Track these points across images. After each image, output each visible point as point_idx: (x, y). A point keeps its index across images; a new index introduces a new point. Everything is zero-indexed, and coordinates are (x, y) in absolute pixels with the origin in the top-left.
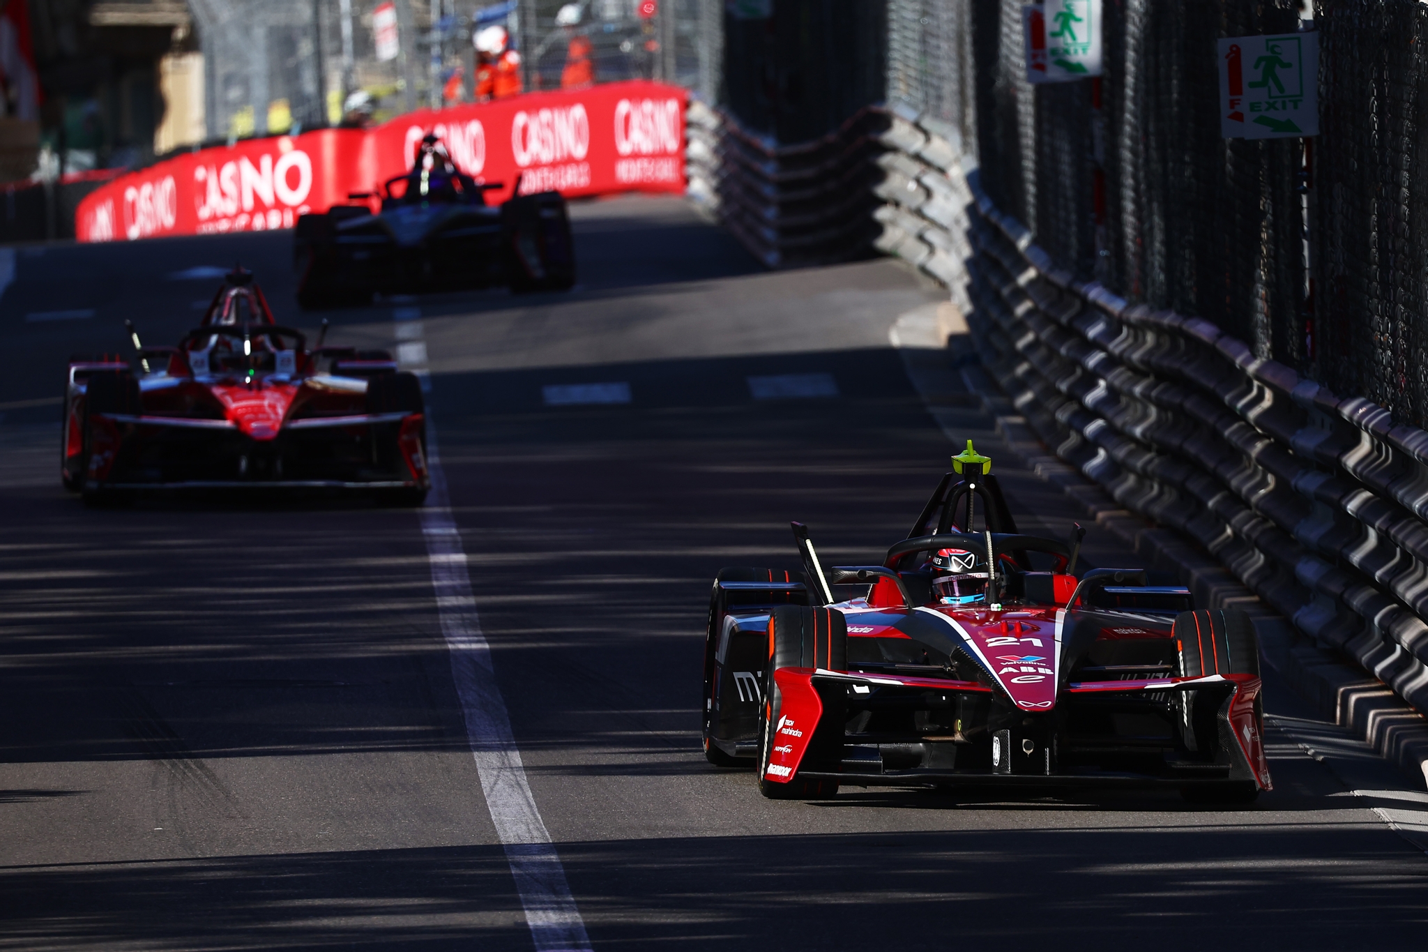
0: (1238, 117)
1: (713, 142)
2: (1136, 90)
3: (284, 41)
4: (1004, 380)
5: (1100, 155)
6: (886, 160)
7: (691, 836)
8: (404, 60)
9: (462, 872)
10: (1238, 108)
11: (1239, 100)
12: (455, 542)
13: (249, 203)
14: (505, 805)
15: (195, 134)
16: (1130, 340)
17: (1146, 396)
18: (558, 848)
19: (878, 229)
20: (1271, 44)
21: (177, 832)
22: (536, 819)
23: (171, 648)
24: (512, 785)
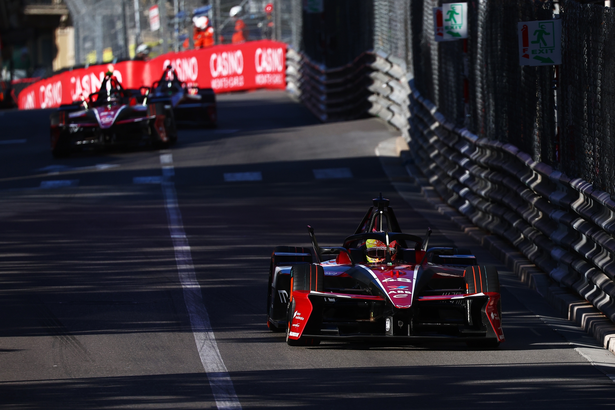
0: (527, 56)
1: (298, 67)
2: (482, 45)
3: (110, 22)
4: (425, 171)
5: (466, 73)
6: (373, 75)
7: (288, 369)
8: (162, 30)
9: (188, 384)
10: (526, 53)
12: (185, 241)
14: (207, 355)
15: (71, 63)
16: (480, 153)
17: (486, 177)
18: (230, 374)
19: (370, 105)
20: (541, 24)
21: (64, 367)
22: (221, 361)
23: (61, 287)
24: (210, 347)
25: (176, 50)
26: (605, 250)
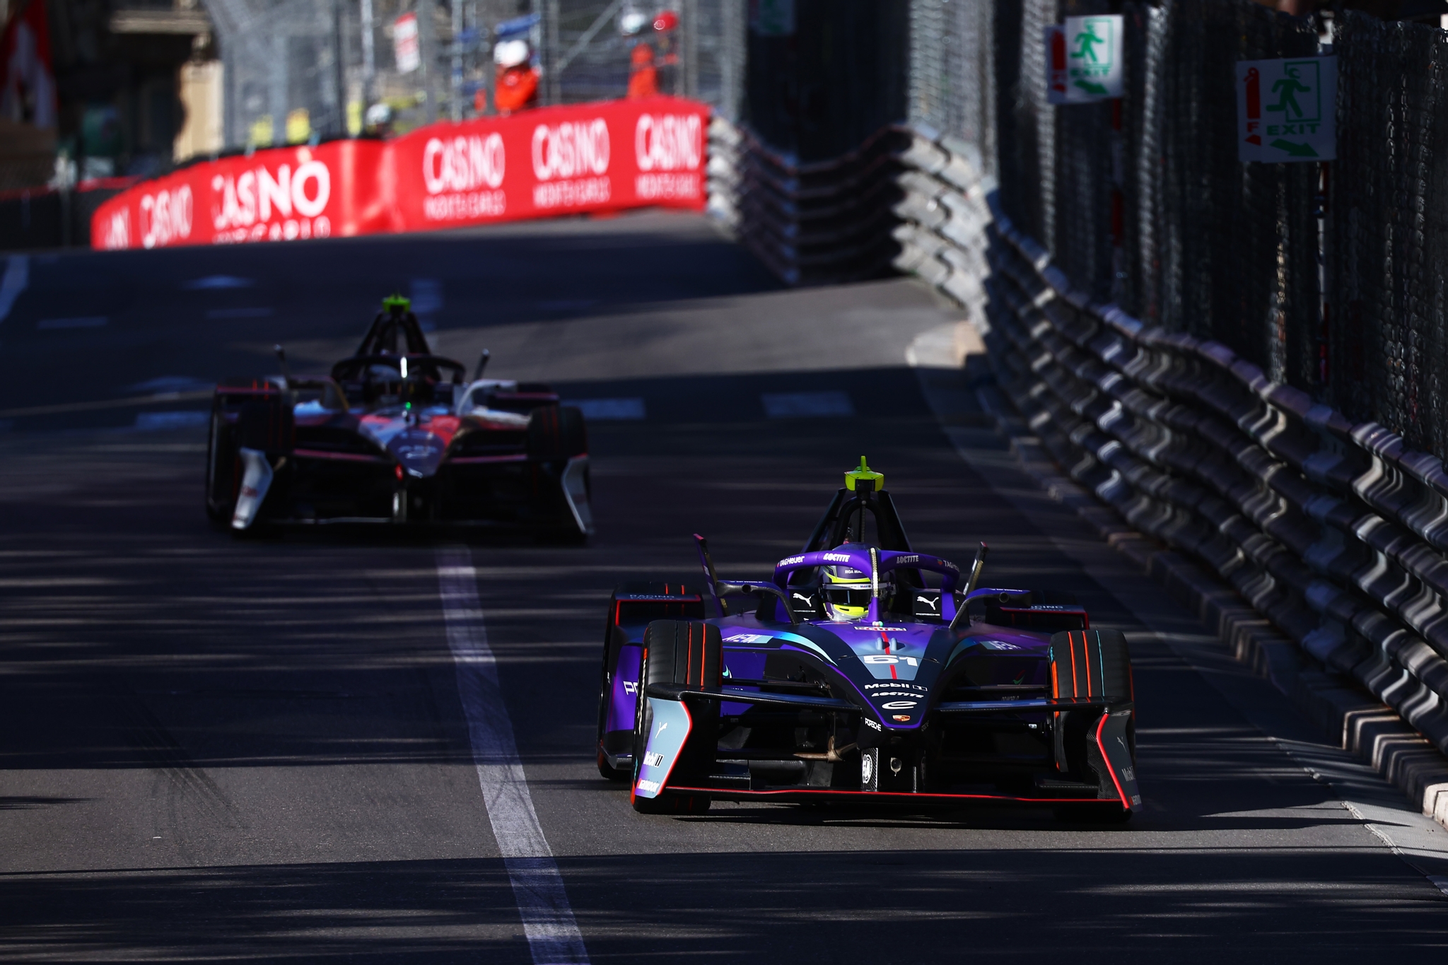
0: (1255, 140)
1: (734, 158)
2: (1155, 112)
3: (304, 52)
4: (1020, 401)
5: (1118, 177)
6: (906, 179)
7: (693, 852)
8: (424, 72)
9: (462, 884)
10: (1255, 132)
11: (1257, 123)
12: (465, 556)
13: (266, 213)
14: (507, 819)
15: (214, 143)
16: (1146, 363)
17: (1160, 418)
18: (559, 862)
19: (897, 248)
20: (1290, 67)
21: (176, 841)
22: (538, 833)
23: (176, 657)
24: (514, 799)
25: (456, 117)
26: (1429, 590)
